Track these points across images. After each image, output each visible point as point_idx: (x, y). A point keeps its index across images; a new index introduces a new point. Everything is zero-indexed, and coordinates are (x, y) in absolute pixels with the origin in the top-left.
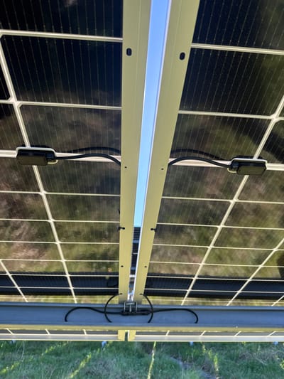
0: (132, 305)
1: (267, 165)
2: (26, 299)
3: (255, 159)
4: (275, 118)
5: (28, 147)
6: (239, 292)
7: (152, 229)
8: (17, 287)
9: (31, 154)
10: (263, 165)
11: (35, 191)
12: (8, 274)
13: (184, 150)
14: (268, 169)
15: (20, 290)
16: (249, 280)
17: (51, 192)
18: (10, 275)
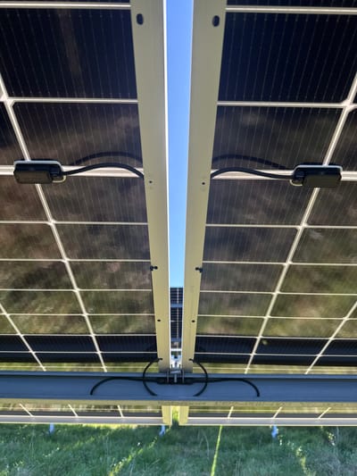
0: (177, 374)
1: (342, 173)
2: (43, 367)
3: (326, 165)
4: (347, 105)
5: (28, 160)
6: (319, 355)
7: (197, 269)
8: (31, 351)
9: (32, 169)
10: (337, 172)
11: (42, 220)
12: (19, 334)
13: (238, 157)
14: (343, 178)
15: (35, 356)
16: (331, 339)
17: (61, 220)
18: (22, 336)
